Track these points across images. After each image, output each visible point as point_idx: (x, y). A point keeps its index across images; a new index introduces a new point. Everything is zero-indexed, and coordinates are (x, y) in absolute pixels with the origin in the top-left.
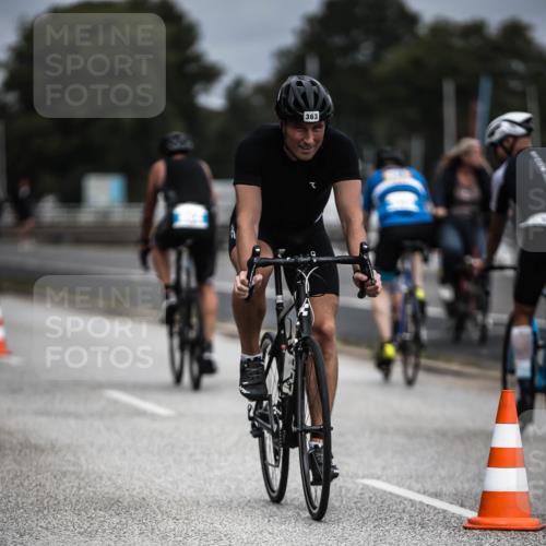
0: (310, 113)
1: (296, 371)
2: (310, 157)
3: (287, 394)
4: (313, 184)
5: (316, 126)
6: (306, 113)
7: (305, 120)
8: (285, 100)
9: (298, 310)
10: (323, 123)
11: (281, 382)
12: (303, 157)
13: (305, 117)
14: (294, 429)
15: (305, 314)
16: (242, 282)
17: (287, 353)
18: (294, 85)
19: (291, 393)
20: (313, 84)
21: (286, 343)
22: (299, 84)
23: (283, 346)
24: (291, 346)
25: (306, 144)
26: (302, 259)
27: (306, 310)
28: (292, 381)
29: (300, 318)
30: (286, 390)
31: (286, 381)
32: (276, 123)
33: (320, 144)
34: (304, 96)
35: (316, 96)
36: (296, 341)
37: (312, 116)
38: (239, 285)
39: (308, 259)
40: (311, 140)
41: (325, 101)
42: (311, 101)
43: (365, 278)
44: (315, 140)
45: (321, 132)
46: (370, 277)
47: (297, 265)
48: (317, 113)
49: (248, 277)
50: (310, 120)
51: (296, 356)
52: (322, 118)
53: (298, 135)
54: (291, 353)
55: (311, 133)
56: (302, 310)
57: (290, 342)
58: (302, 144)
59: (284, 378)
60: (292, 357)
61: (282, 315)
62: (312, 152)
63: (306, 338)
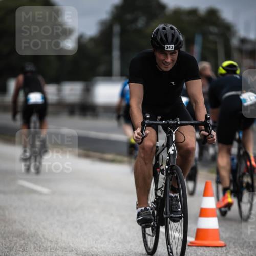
0: (169, 45)
1: (166, 184)
2: (169, 69)
3: (159, 197)
4: (173, 83)
5: (172, 53)
6: (166, 45)
7: (166, 49)
8: (155, 38)
9: (168, 150)
10: (177, 51)
11: (156, 190)
12: (165, 69)
13: (166, 47)
14: (165, 216)
15: (172, 152)
16: (138, 134)
17: (160, 174)
18: (161, 29)
19: (162, 196)
20: (172, 29)
21: (159, 168)
22: (164, 28)
23: (158, 170)
24: (163, 170)
25: (166, 62)
26: (172, 122)
27: (172, 150)
28: (163, 189)
29: (169, 154)
30: (159, 194)
31: (160, 189)
32: (151, 49)
33: (175, 62)
34: (166, 35)
35: (173, 36)
36: (167, 167)
37: (170, 47)
38: (136, 135)
39: (175, 122)
40: (169, 60)
41: (178, 39)
42: (170, 39)
43: (207, 134)
44: (172, 60)
45: (176, 56)
46: (210, 133)
47: (169, 125)
48: (173, 45)
49: (142, 131)
50: (169, 50)
51: (166, 176)
52: (175, 48)
53: (162, 57)
54: (163, 174)
55: (169, 56)
56: (170, 150)
57: (162, 168)
58: (164, 62)
59: (159, 188)
60: (164, 176)
61: (158, 152)
62: (170, 67)
63: (173, 166)
